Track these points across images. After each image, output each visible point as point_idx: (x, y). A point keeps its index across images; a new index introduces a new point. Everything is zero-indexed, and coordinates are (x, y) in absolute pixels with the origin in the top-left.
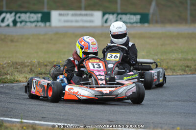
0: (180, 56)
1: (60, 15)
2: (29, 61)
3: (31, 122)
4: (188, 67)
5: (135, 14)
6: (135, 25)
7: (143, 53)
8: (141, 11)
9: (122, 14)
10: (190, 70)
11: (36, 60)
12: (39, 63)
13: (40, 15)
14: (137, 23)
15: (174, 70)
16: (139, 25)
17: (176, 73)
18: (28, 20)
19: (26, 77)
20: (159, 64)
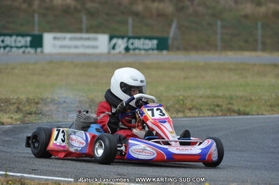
0: (208, 92)
1: (55, 38)
2: (16, 97)
3: (19, 175)
4: (218, 106)
5: (150, 38)
6: (150, 52)
7: (162, 89)
8: (158, 34)
9: (134, 38)
10: (221, 110)
11: (24, 96)
12: (28, 100)
13: (29, 39)
14: (153, 49)
15: (201, 110)
16: (155, 52)
17: (204, 113)
18: (13, 45)
19: (12, 118)
20: (181, 102)
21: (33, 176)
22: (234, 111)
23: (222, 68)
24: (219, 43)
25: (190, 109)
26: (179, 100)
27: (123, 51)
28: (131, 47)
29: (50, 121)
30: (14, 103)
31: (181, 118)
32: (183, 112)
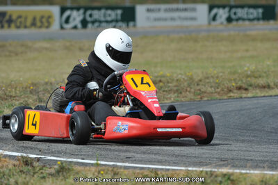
1: (148, 10)
5: (255, 7)
6: (255, 22)
7: (268, 63)
8: (263, 2)
9: (237, 7)
13: (119, 12)
14: (258, 19)
16: (261, 22)
18: (102, 19)
21: (127, 164)
27: (225, 22)
28: (233, 16)
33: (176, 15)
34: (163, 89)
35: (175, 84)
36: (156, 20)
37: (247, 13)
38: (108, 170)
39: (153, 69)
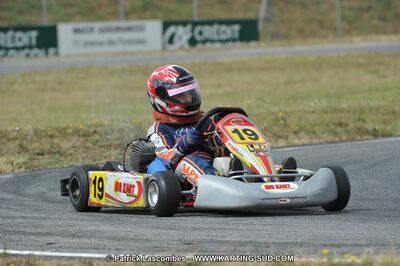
0: (325, 103)
1: (76, 31)
2: (17, 129)
4: (341, 124)
5: (229, 23)
6: (230, 44)
7: (249, 102)
8: (240, 16)
9: (203, 23)
10: (347, 132)
11: (30, 126)
12: (36, 132)
13: (34, 34)
14: (234, 40)
15: (314, 132)
16: (238, 44)
17: (319, 138)
18: (10, 45)
19: (12, 163)
20: (282, 122)
21: (48, 253)
22: (367, 132)
23: (345, 63)
24: (339, 23)
25: (296, 133)
26: (277, 120)
27: (187, 46)
28: (198, 37)
29: (73, 163)
30: (16, 139)
31: (282, 147)
32: (286, 138)
33: (115, 36)
34: (99, 144)
35: (116, 135)
36: (87, 44)
37: (218, 33)
38: (21, 262)
39: (84, 116)
